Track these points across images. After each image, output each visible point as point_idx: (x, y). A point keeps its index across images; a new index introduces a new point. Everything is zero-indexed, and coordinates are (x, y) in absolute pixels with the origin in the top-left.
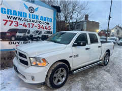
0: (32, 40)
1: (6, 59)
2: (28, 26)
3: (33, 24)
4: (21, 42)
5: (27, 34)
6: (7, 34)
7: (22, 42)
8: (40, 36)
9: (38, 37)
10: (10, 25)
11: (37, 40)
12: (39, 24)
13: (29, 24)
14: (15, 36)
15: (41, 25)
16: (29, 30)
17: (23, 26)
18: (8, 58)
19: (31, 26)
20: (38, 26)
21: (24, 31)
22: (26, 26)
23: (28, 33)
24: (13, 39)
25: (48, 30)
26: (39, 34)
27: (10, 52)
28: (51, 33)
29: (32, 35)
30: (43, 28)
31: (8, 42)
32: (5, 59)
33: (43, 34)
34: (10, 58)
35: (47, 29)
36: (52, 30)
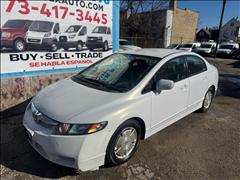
0: (66, 50)
1: (9, 96)
2: (53, 12)
3: (66, 9)
4: (40, 54)
5: (53, 36)
6: (4, 34)
7: (43, 54)
8: (84, 39)
9: (80, 42)
10: (9, 10)
11: (77, 50)
12: (79, 7)
13: (55, 8)
14: (23, 40)
15: (85, 10)
16: (57, 24)
17: (42, 12)
18: (13, 95)
19: (61, 12)
20: (77, 14)
21: (45, 26)
22: (48, 14)
23: (55, 32)
24: (20, 46)
25: (101, 24)
26: (81, 34)
27: (17, 80)
28: (109, 33)
29: (65, 37)
30: (90, 19)
31: (8, 55)
32: (5, 96)
33: (89, 33)
34: (18, 95)
35: (98, 21)
36: (109, 24)
